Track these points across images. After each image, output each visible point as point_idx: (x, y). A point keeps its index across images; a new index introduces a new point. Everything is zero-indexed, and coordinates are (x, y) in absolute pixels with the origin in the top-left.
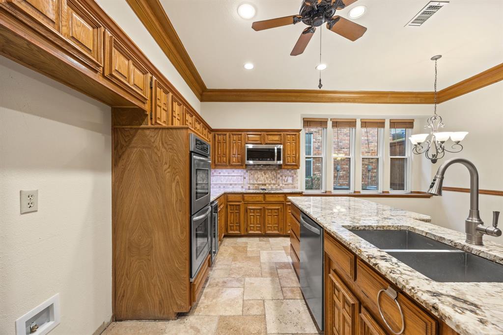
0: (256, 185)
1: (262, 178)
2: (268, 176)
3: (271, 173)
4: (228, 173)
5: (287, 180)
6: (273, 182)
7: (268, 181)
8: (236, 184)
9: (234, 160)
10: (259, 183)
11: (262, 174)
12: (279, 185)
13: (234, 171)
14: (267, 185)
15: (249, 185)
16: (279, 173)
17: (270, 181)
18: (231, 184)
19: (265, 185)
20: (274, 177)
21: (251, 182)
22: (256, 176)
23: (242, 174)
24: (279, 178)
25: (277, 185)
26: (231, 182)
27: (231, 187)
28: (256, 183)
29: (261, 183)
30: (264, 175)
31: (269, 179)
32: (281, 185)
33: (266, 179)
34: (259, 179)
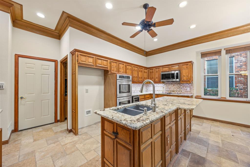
0: (169, 91)
1: (172, 88)
2: (175, 87)
3: (177, 86)
4: (157, 86)
5: (187, 89)
6: (178, 90)
7: (176, 90)
8: (160, 90)
9: (157, 80)
10: (171, 90)
11: (172, 86)
12: (182, 92)
13: (159, 85)
14: (175, 91)
15: (166, 91)
16: (181, 85)
17: (177, 89)
18: (158, 91)
19: (174, 91)
20: (179, 88)
21: (167, 89)
22: (169, 87)
23: (163, 86)
24: (182, 88)
25: (180, 92)
26: (158, 90)
27: (158, 92)
28: (169, 90)
29: (172, 90)
30: (173, 86)
31: (176, 89)
32: (183, 92)
33: (174, 88)
34: (171, 88)
